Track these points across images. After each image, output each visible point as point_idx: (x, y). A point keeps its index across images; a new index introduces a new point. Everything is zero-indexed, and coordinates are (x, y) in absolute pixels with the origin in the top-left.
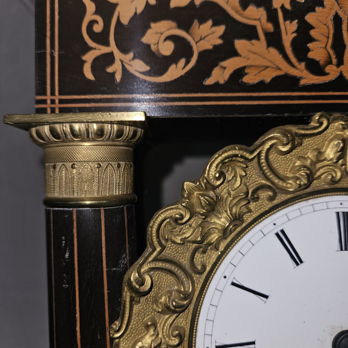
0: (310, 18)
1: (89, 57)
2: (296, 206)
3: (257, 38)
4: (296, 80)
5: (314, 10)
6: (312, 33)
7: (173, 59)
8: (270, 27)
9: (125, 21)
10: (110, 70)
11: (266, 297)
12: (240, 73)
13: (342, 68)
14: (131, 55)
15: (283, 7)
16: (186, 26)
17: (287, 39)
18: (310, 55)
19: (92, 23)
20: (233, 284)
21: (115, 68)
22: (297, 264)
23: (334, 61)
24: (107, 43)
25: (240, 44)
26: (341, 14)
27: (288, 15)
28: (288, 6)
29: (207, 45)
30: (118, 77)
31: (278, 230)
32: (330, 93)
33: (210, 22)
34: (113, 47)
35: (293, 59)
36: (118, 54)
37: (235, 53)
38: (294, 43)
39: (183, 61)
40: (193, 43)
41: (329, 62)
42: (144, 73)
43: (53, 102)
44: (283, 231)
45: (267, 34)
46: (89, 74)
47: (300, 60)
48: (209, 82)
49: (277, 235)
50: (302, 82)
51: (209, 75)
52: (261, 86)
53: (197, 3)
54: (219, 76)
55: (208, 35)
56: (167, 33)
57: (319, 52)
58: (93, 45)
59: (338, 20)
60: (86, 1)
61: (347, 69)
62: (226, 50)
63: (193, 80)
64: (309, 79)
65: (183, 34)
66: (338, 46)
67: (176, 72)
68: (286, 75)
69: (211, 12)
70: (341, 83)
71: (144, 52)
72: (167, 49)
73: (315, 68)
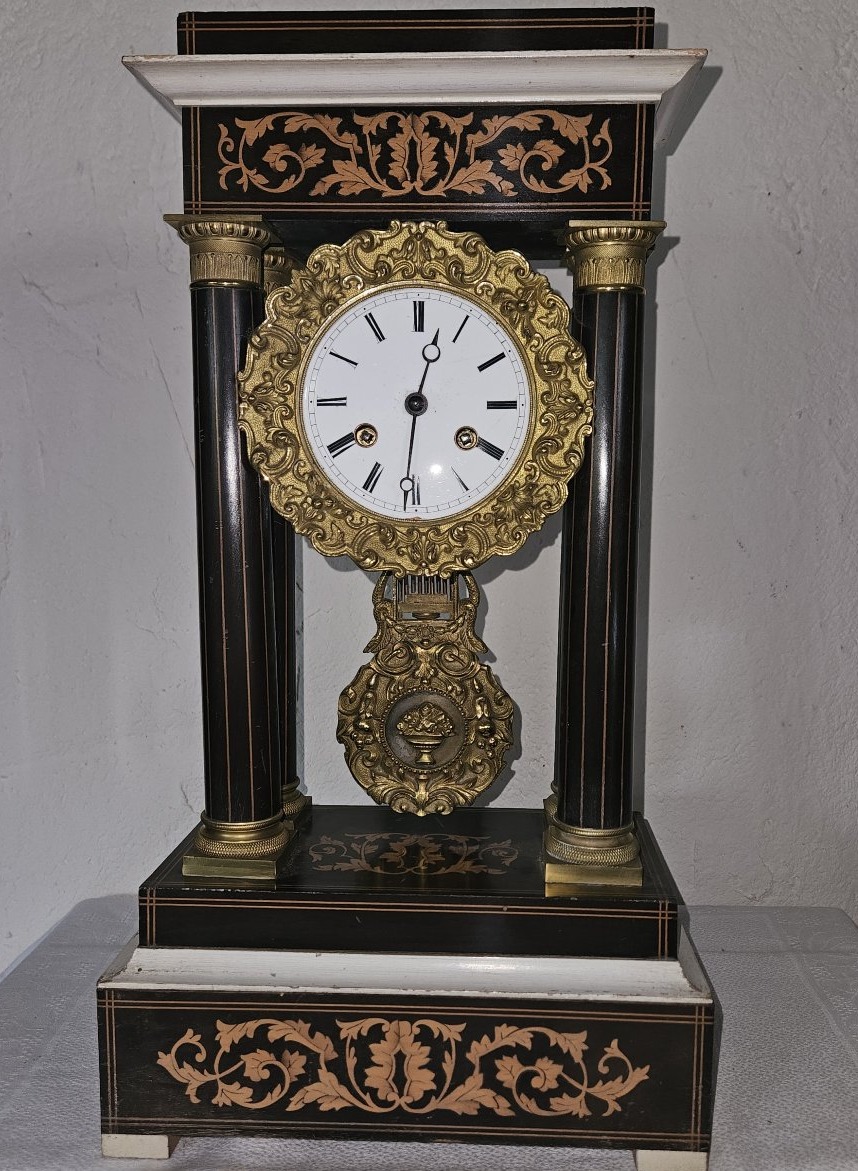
0: (391, 142)
1: (224, 172)
2: (382, 295)
3: (350, 160)
4: (380, 193)
5: (395, 136)
6: (393, 155)
7: (286, 175)
8: (360, 150)
9: (250, 143)
10: (239, 182)
11: (356, 364)
12: (336, 186)
13: (415, 184)
14: (255, 171)
15: (370, 133)
16: (296, 148)
17: (374, 158)
18: (391, 173)
19: (227, 143)
20: (331, 353)
21: (243, 180)
22: (380, 340)
23: (409, 178)
24: (237, 162)
25: (337, 164)
26: (416, 139)
27: (375, 140)
28: (374, 133)
29: (312, 164)
30: (245, 188)
31: (367, 313)
32: (404, 204)
33: (314, 146)
34: (241, 165)
35: (377, 177)
36: (245, 170)
37: (334, 172)
38: (377, 163)
39: (293, 177)
40: (301, 162)
41: (405, 179)
42: (264, 185)
43: (196, 206)
44: (370, 314)
45: (357, 155)
46: (224, 186)
47: (382, 178)
48: (313, 193)
49: (366, 317)
50: (384, 195)
51: (313, 188)
52: (352, 197)
53: (305, 129)
54: (321, 189)
55: (313, 156)
56: (282, 154)
57: (397, 170)
58: (226, 162)
59: (413, 144)
60: (221, 126)
61: (419, 184)
62: (326, 169)
63: (301, 192)
64: (389, 192)
65: (294, 155)
66: (413, 166)
67: (288, 185)
68: (371, 189)
69: (315, 137)
70: (414, 196)
71: (265, 169)
72: (282, 166)
73: (394, 183)
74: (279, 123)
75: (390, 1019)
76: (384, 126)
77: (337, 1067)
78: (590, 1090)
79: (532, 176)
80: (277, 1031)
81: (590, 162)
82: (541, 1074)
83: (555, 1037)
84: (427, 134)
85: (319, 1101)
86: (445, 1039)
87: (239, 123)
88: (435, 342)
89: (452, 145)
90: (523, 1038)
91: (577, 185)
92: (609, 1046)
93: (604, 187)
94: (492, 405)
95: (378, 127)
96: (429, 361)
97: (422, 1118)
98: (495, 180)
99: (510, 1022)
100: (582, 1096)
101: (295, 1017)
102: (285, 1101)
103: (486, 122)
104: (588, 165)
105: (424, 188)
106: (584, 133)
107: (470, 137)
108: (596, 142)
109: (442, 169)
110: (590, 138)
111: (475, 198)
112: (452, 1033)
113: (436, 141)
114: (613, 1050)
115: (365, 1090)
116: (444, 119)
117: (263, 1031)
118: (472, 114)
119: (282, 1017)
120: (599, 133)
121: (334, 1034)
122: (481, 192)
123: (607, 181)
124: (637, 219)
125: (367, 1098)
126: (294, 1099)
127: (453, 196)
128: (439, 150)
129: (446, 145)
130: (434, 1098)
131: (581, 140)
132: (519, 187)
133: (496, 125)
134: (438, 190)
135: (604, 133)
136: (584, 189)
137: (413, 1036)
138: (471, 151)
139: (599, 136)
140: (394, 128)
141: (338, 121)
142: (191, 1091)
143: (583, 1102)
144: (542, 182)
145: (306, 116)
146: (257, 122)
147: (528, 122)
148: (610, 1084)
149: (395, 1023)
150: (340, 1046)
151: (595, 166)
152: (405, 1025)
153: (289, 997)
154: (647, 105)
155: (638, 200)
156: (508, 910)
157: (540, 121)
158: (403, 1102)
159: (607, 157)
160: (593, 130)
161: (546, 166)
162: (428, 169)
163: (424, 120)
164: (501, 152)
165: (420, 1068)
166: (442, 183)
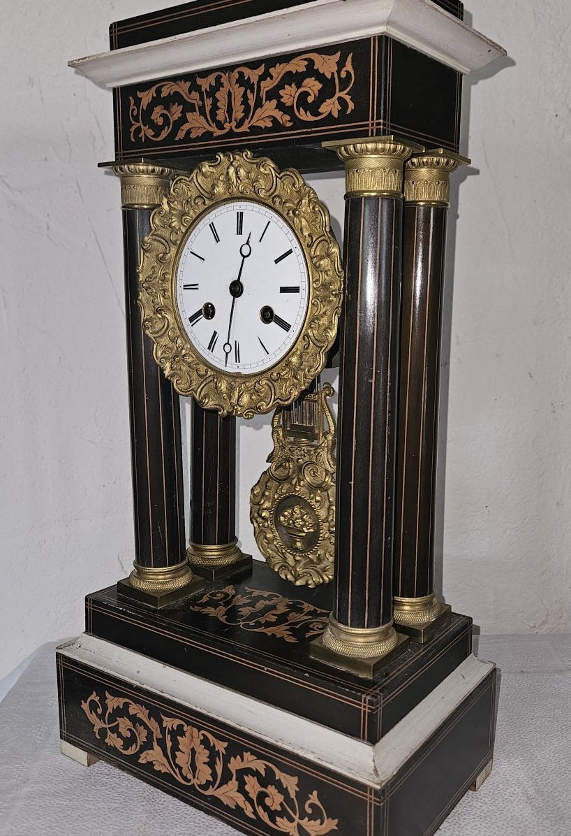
0: (217, 95)
1: (132, 129)
3: (196, 111)
4: (212, 133)
5: (219, 90)
6: (219, 104)
7: (163, 127)
8: (200, 103)
9: (145, 108)
10: (140, 135)
11: (204, 259)
12: (189, 132)
13: (231, 124)
14: (148, 127)
15: (206, 90)
16: (167, 107)
17: (208, 109)
18: (218, 117)
19: (133, 110)
20: (191, 252)
21: (142, 134)
22: (217, 241)
23: (228, 120)
24: (139, 122)
25: (189, 115)
26: (231, 90)
27: (208, 95)
28: (208, 90)
29: (176, 117)
30: (143, 140)
31: (210, 223)
32: (226, 140)
33: (177, 104)
34: (141, 124)
35: (211, 122)
37: (186, 121)
38: (210, 112)
39: (166, 128)
40: (170, 117)
41: (226, 121)
42: (152, 136)
43: (121, 155)
44: (212, 223)
45: (199, 108)
46: (133, 140)
47: (213, 122)
48: (177, 139)
49: (210, 225)
50: (214, 135)
51: (177, 134)
52: (198, 139)
53: (172, 93)
54: (181, 135)
55: (176, 111)
56: (160, 113)
57: (221, 115)
58: (133, 122)
59: (229, 94)
60: (131, 98)
61: (234, 124)
62: (183, 120)
63: (170, 139)
64: (218, 133)
65: (166, 112)
66: (230, 110)
67: (164, 134)
68: (208, 132)
69: (176, 98)
70: (231, 134)
71: (152, 125)
72: (160, 121)
73: (220, 126)
74: (159, 91)
75: (188, 724)
76: (213, 84)
77: (162, 744)
78: (301, 822)
79: (301, 108)
80: (134, 709)
81: (340, 91)
82: (271, 796)
83: (279, 775)
84: (238, 85)
85: (154, 763)
86: (216, 749)
87: (139, 94)
88: (247, 243)
89: (252, 92)
90: (260, 766)
91: (331, 112)
92: (312, 794)
93: (349, 112)
94: (283, 290)
95: (210, 85)
96: (244, 257)
97: (205, 798)
98: (278, 114)
99: (253, 753)
100: (295, 824)
101: (142, 703)
102: (137, 756)
103: (271, 70)
104: (338, 94)
105: (237, 127)
106: (335, 68)
107: (262, 84)
108: (343, 75)
109: (246, 111)
110: (339, 72)
111: (267, 130)
112: (221, 746)
113: (243, 89)
114: (314, 798)
115: (177, 766)
116: (247, 72)
117: (126, 705)
118: (263, 65)
119: (136, 701)
120: (345, 66)
121: (160, 722)
122: (270, 125)
123: (351, 106)
124: (372, 135)
125: (177, 771)
126: (143, 756)
127: (255, 130)
128: (245, 96)
129: (249, 91)
130: (211, 786)
131: (333, 74)
132: (294, 118)
133: (278, 71)
134: (245, 128)
135: (349, 66)
136: (335, 115)
137: (199, 740)
138: (263, 94)
139: (344, 69)
140: (219, 84)
141: (189, 84)
142: (96, 730)
143: (296, 828)
144: (308, 113)
145: (172, 83)
146: (148, 91)
147: (298, 66)
148: (312, 821)
149: (190, 727)
150: (163, 730)
151: (342, 94)
152: (195, 730)
153: (139, 689)
154: (379, 36)
155: (373, 119)
156: (267, 670)
157: (306, 63)
158: (194, 781)
159: (351, 85)
160: (341, 64)
161: (310, 99)
162: (238, 112)
163: (235, 75)
164: (281, 92)
165: (204, 763)
166: (247, 121)
